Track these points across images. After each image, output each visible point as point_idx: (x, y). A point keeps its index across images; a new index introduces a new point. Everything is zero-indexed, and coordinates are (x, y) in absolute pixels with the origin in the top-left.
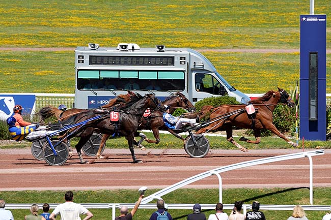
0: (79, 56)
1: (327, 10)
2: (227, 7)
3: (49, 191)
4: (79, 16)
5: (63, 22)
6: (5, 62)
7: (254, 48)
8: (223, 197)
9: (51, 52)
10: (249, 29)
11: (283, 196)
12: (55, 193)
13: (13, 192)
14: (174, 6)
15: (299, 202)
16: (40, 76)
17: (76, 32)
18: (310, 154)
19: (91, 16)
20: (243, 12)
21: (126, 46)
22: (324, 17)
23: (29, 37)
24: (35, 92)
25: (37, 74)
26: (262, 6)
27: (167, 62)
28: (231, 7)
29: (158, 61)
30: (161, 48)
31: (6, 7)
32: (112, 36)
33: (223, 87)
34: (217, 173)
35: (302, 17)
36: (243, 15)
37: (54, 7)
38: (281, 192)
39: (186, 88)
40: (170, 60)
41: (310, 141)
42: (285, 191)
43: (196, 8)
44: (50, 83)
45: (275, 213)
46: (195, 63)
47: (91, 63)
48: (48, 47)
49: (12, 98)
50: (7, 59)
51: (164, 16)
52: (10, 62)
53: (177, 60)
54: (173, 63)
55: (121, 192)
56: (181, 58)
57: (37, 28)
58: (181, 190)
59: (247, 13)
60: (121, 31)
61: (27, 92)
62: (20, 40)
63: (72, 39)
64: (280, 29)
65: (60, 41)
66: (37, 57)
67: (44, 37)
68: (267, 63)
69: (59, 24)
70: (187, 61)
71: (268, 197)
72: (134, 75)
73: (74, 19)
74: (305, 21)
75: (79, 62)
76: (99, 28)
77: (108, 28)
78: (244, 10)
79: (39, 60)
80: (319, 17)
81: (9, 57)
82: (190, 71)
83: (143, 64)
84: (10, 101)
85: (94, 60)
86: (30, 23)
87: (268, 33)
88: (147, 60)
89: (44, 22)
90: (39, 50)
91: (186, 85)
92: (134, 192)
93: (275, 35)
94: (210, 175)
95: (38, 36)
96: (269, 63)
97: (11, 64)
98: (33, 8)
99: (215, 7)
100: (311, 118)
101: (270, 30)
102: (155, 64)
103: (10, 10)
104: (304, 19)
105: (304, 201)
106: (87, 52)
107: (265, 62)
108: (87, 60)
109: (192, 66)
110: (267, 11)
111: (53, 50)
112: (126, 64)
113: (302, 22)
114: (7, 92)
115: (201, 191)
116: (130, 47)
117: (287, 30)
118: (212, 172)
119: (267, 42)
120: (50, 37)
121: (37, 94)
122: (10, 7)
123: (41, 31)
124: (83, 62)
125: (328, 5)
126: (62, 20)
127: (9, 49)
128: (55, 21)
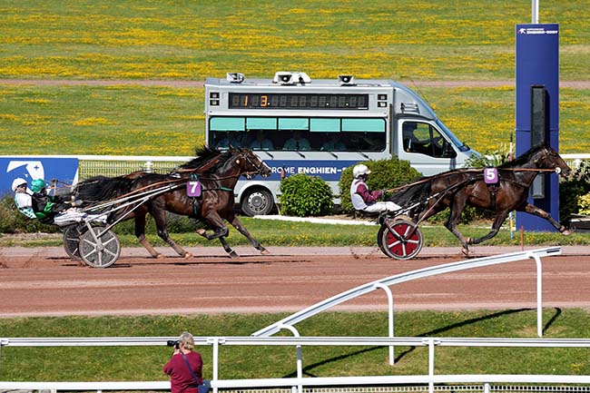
0: (212, 94)
1: (552, 17)
2: (389, 12)
3: (108, 317)
4: (143, 27)
5: (119, 37)
6: (24, 104)
7: (435, 80)
8: (395, 325)
9: (100, 88)
10: (425, 48)
11: (494, 323)
12: (118, 320)
13: (48, 318)
14: (301, 11)
15: (520, 333)
16: (84, 126)
17: (140, 54)
18: (538, 253)
19: (165, 27)
20: (415, 20)
21: (288, 77)
22: (555, 27)
23: (62, 62)
24: (76, 154)
25: (78, 123)
26: (446, 9)
27: (357, 104)
28: (394, 12)
29: (342, 101)
30: (346, 80)
31: (24, 13)
32: (200, 60)
33: (450, 144)
34: (384, 286)
35: (519, 27)
36: (414, 25)
37: (103, 12)
38: (491, 316)
39: (388, 146)
40: (361, 101)
41: (534, 233)
42: (497, 315)
43: (336, 14)
44: (100, 139)
45: (480, 351)
46: (402, 104)
47: (231, 106)
48: (94, 79)
49: (39, 164)
50: (27, 99)
51: (284, 27)
52: (34, 103)
53: (373, 100)
54: (366, 105)
55: (226, 317)
56: (379, 96)
57: (75, 47)
58: (326, 314)
59: (421, 23)
60: (215, 53)
61: (64, 153)
62: (48, 68)
63: (133, 65)
64: (477, 48)
65: (115, 69)
66: (77, 95)
67: (87, 62)
68: (456, 104)
69: (110, 40)
70: (390, 101)
71: (468, 326)
72: (301, 125)
73: (135, 32)
74: (525, 35)
75: (211, 104)
76: (177, 47)
77: (192, 48)
78: (417, 17)
79: (80, 101)
80: (547, 27)
81: (31, 95)
82: (395, 117)
83: (317, 107)
84: (36, 168)
85: (236, 100)
86: (63, 39)
87: (457, 55)
88: (322, 100)
89: (87, 36)
90: (79, 83)
91: (388, 141)
92: (247, 317)
93: (469, 57)
94: (373, 289)
95: (78, 61)
96: (460, 104)
97: (34, 107)
98: (68, 13)
99: (369, 12)
100: (535, 194)
101: (459, 49)
102: (338, 107)
103: (31, 18)
104: (522, 30)
105: (528, 331)
106: (225, 87)
107: (454, 102)
108: (224, 100)
109: (398, 110)
110: (454, 18)
111: (103, 83)
112: (288, 107)
113: (519, 35)
114: (30, 154)
115: (359, 316)
116: (295, 78)
117: (488, 50)
118: (377, 284)
119: (455, 70)
120: (97, 63)
121: (80, 157)
122: (30, 13)
123: (83, 52)
124: (218, 104)
125: (553, 8)
126: (116, 34)
127: (30, 82)
128: (104, 36)
